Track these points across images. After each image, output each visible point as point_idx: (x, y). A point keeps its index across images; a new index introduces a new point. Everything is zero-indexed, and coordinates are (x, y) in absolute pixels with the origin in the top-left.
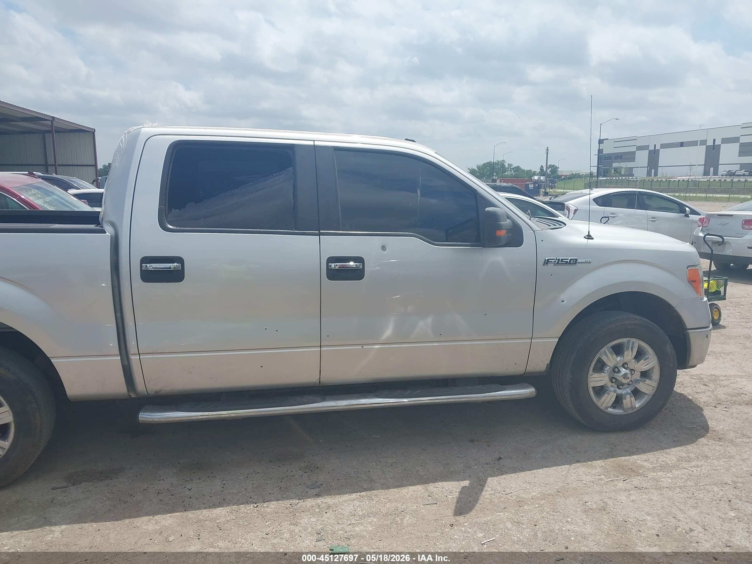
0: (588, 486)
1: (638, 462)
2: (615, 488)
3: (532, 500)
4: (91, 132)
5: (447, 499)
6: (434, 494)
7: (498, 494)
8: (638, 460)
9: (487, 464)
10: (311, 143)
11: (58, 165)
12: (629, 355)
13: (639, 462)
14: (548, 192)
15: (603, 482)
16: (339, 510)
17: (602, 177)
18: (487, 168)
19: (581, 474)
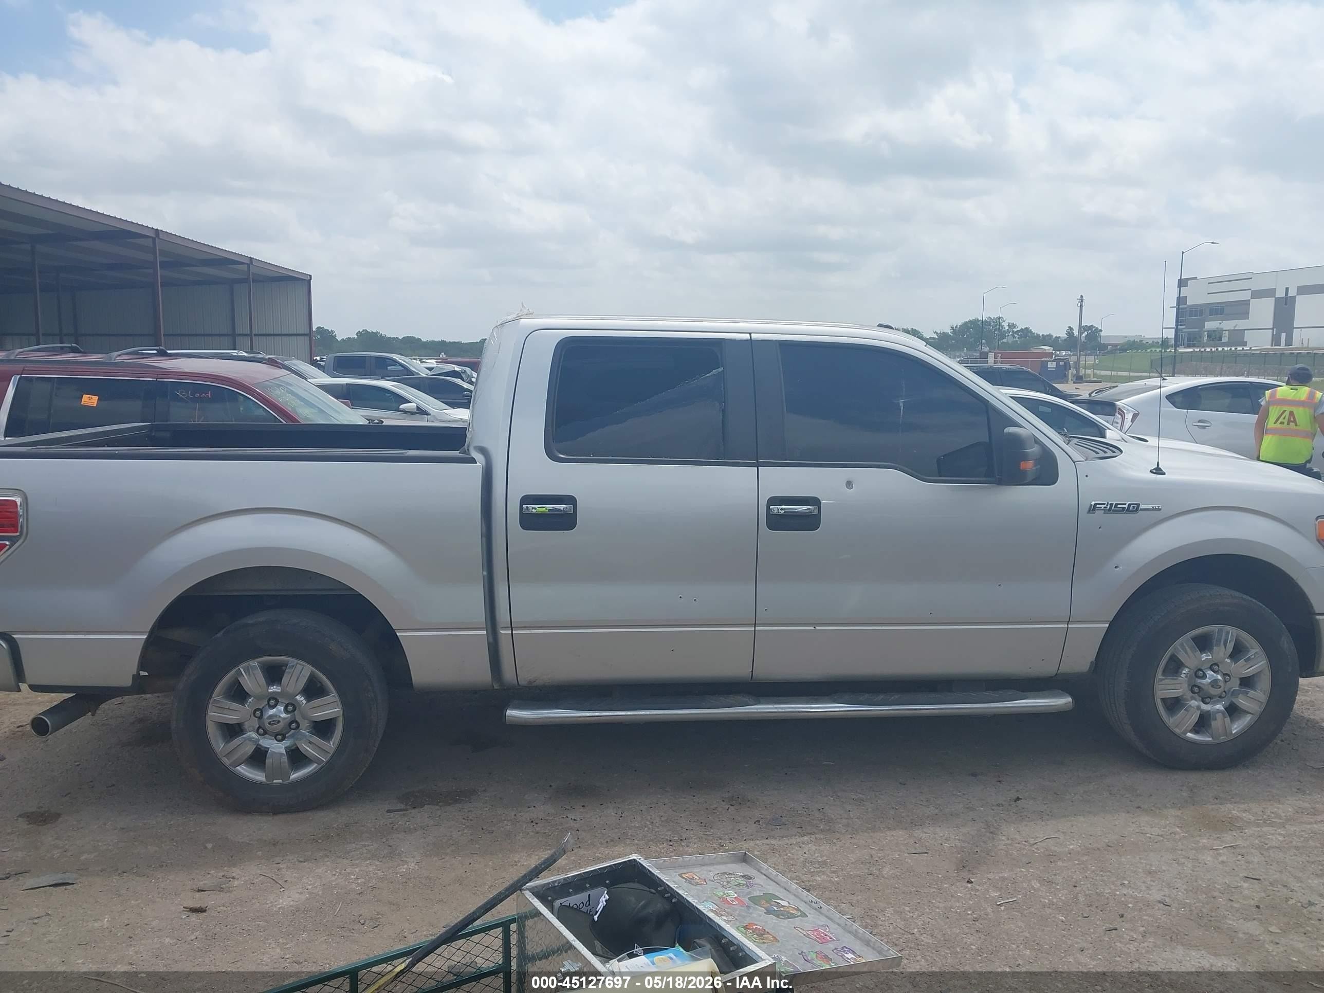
0: (1155, 841)
1: (1233, 812)
2: (1196, 845)
3: (1069, 855)
4: (305, 280)
5: (942, 848)
6: (923, 841)
7: (1018, 845)
8: (1234, 810)
9: (998, 805)
10: (747, 336)
11: (255, 335)
12: (1221, 653)
13: (1235, 812)
14: (1082, 377)
15: (1177, 837)
16: (789, 854)
17: (1185, 348)
18: (970, 332)
19: (1142, 825)
